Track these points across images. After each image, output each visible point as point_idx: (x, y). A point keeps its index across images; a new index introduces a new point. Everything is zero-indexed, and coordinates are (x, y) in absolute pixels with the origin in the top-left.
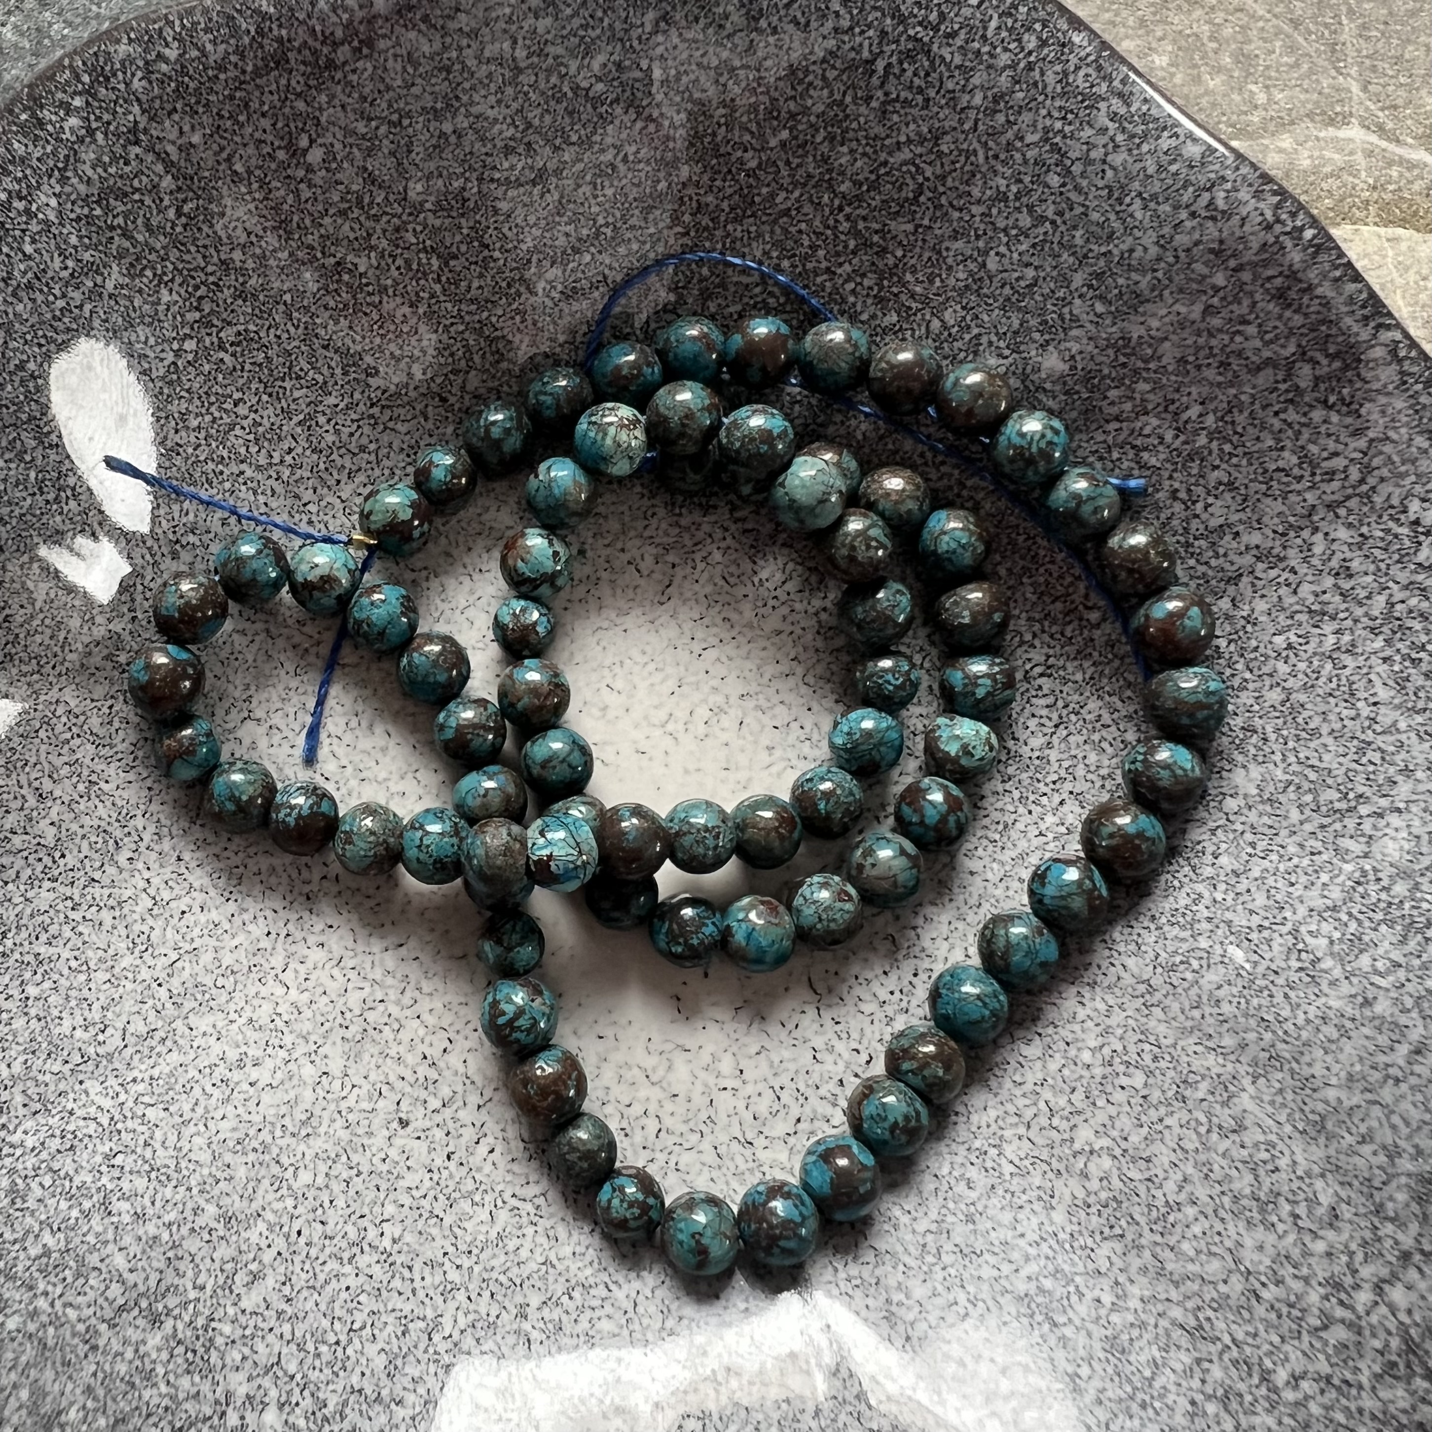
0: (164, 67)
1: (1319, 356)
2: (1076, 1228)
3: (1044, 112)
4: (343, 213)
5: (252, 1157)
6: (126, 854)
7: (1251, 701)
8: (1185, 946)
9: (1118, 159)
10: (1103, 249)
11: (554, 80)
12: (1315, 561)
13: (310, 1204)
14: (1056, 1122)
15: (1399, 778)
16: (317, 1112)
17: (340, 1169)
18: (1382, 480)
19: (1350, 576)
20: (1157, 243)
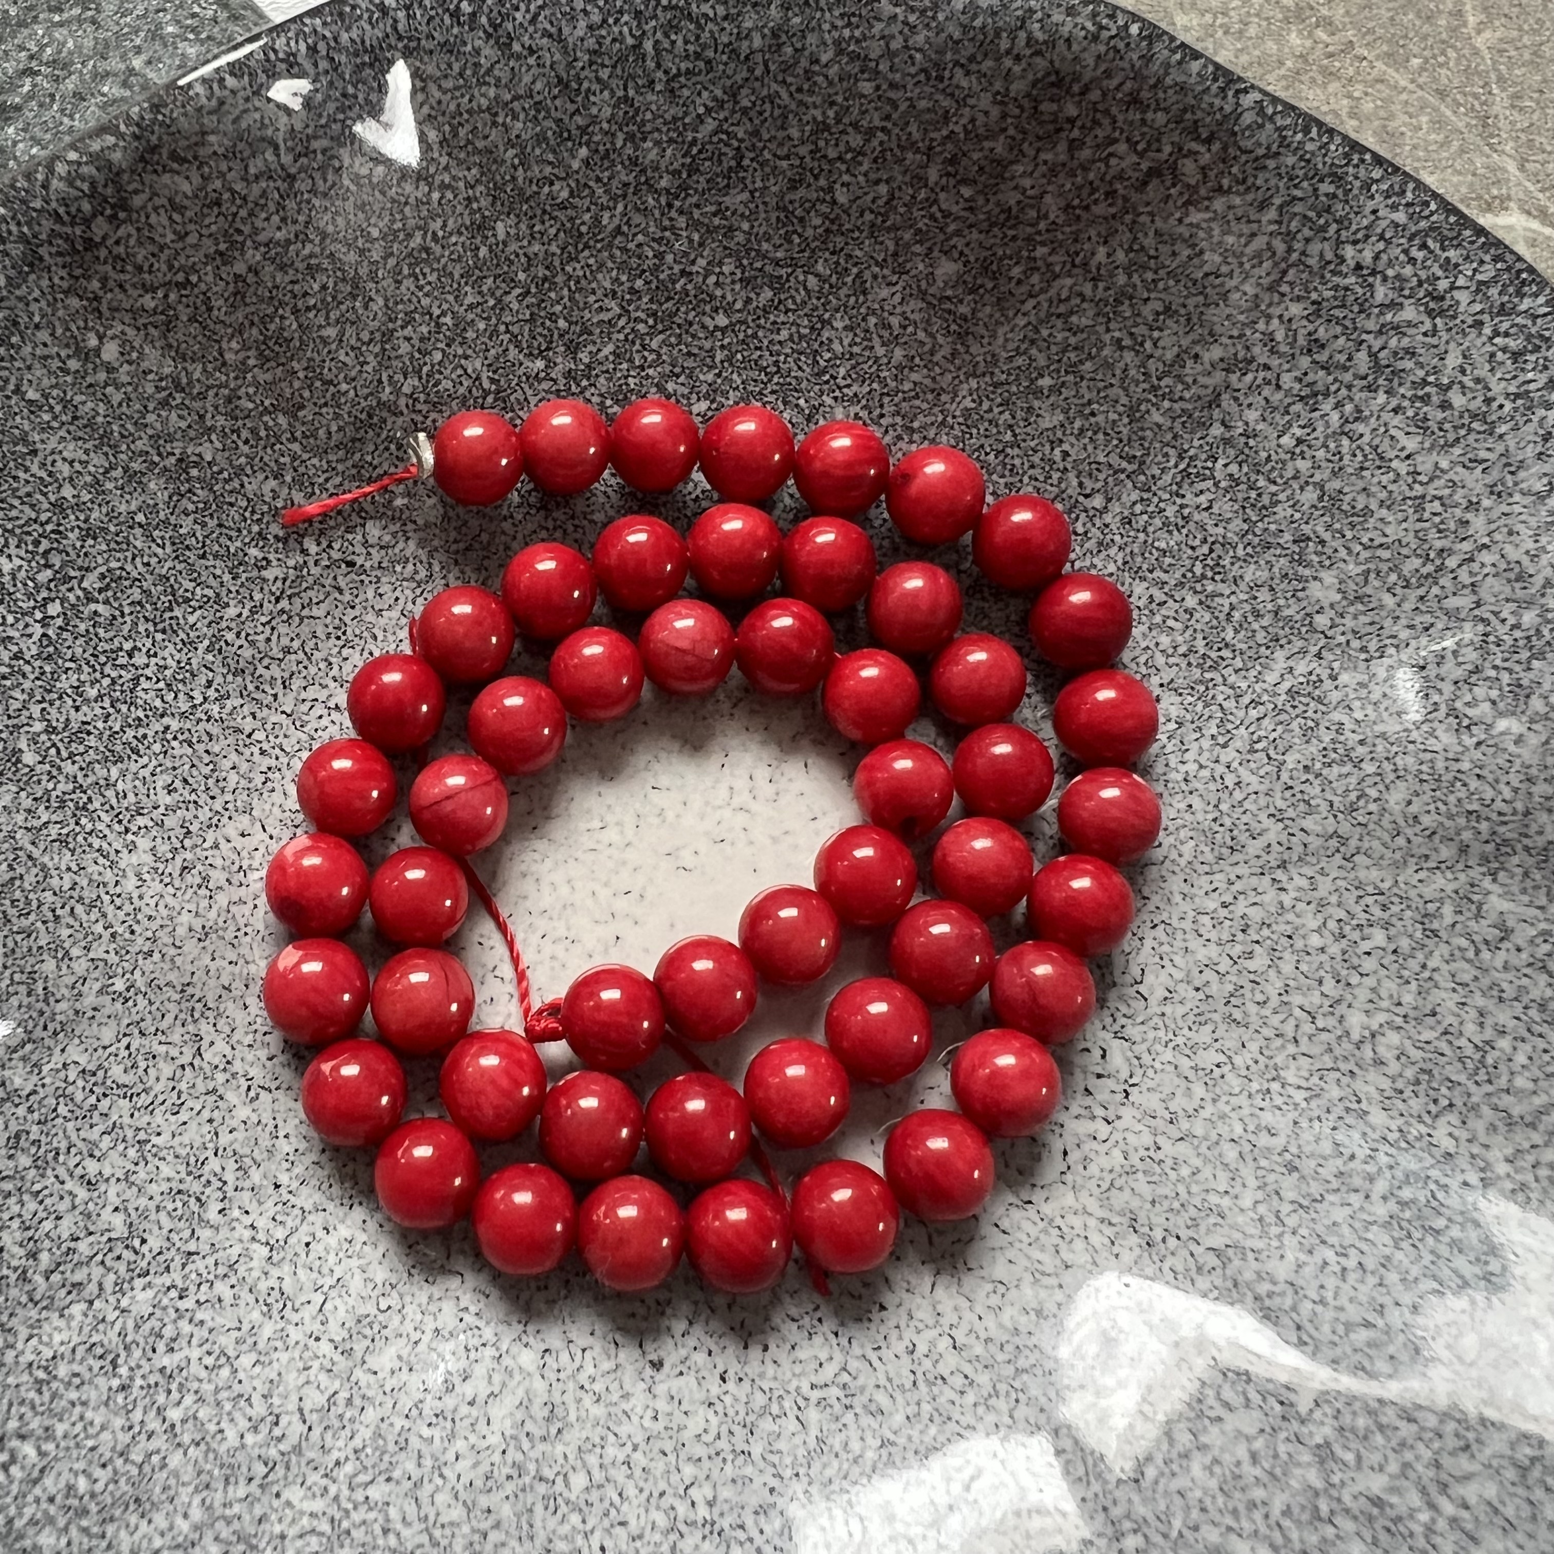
1: (1194, 146)
2: (1400, 1121)
3: (826, 27)
4: (164, 404)
5: (510, 1488)
6: (214, 1207)
7: (1288, 513)
8: (1353, 780)
9: (919, 39)
10: (945, 132)
12: (1283, 348)
13: (598, 1509)
14: (1321, 1023)
15: (1469, 516)
16: (557, 1398)
17: (611, 1451)
18: (1308, 240)
19: (1323, 346)
20: (995, 102)
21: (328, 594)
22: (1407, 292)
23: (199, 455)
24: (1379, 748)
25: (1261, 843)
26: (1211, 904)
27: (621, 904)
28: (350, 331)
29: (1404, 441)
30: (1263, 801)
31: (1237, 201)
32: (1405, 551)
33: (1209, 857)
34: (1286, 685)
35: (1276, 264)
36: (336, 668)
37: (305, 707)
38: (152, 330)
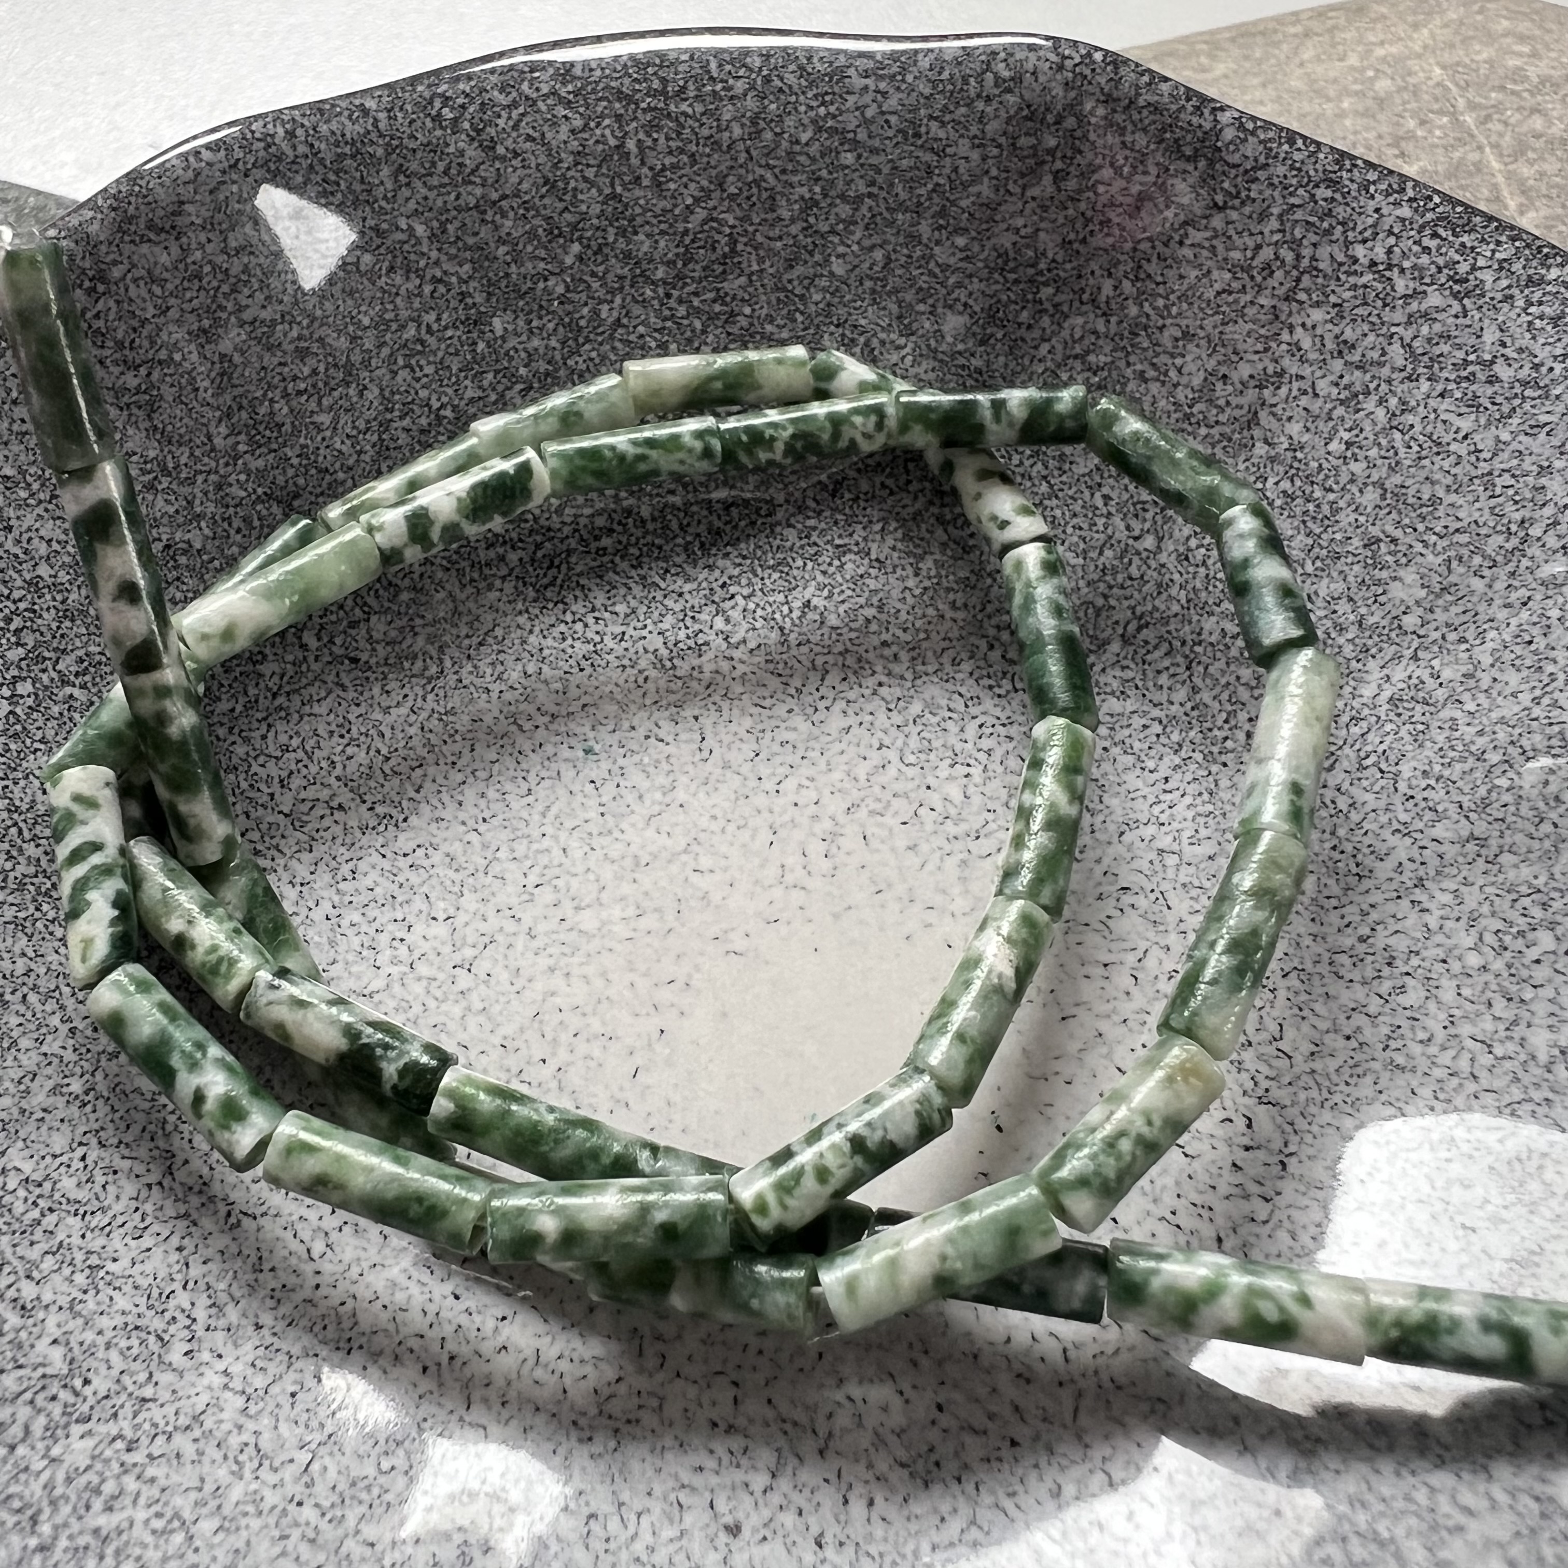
3: (802, 109)
7: (1351, 518)
8: (1479, 774)
9: (892, 103)
10: (930, 186)
12: (1313, 356)
14: (1499, 1051)
18: (1315, 245)
19: (1353, 346)
20: (973, 146)
21: (329, 693)
22: (1427, 280)
23: (188, 542)
24: (1501, 736)
25: (1390, 863)
26: (1347, 941)
27: (665, 995)
28: (344, 418)
29: (1458, 422)
30: (1384, 819)
31: (1234, 215)
32: (1483, 531)
33: (1335, 890)
34: (1386, 694)
35: (1287, 273)
36: (339, 767)
37: (305, 808)
38: (135, 410)
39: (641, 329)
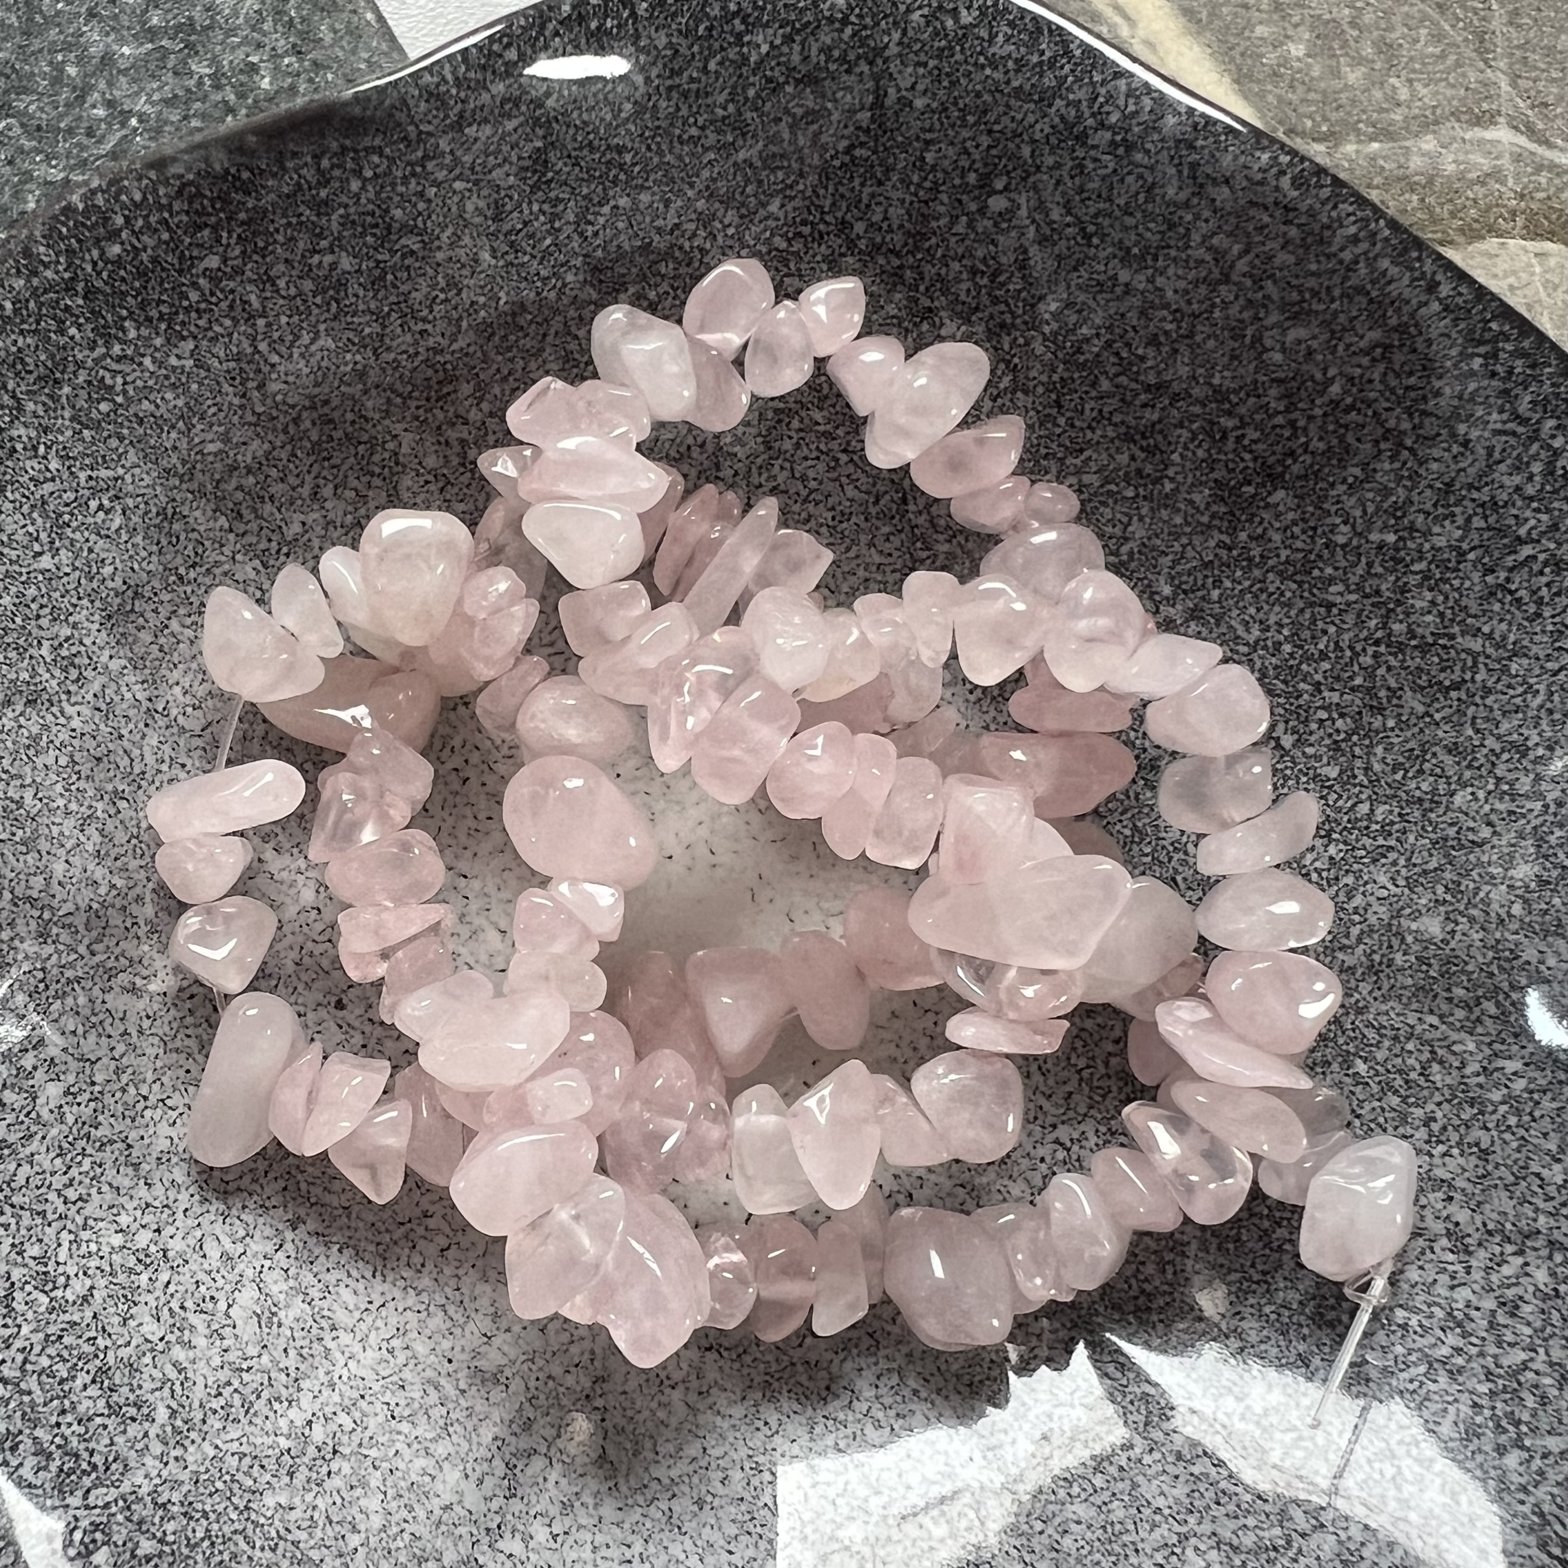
0: (950, 23)
11: (1246, 315)
38: (1033, 229)
39: (1332, 629)
